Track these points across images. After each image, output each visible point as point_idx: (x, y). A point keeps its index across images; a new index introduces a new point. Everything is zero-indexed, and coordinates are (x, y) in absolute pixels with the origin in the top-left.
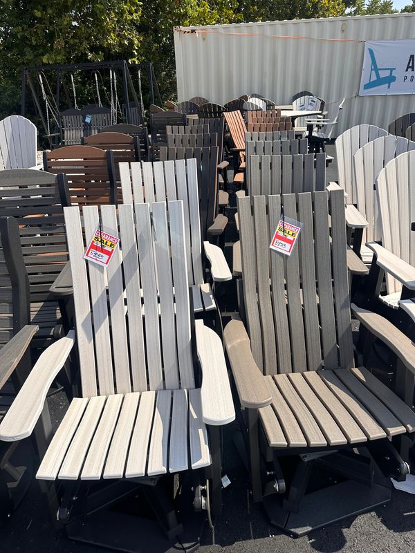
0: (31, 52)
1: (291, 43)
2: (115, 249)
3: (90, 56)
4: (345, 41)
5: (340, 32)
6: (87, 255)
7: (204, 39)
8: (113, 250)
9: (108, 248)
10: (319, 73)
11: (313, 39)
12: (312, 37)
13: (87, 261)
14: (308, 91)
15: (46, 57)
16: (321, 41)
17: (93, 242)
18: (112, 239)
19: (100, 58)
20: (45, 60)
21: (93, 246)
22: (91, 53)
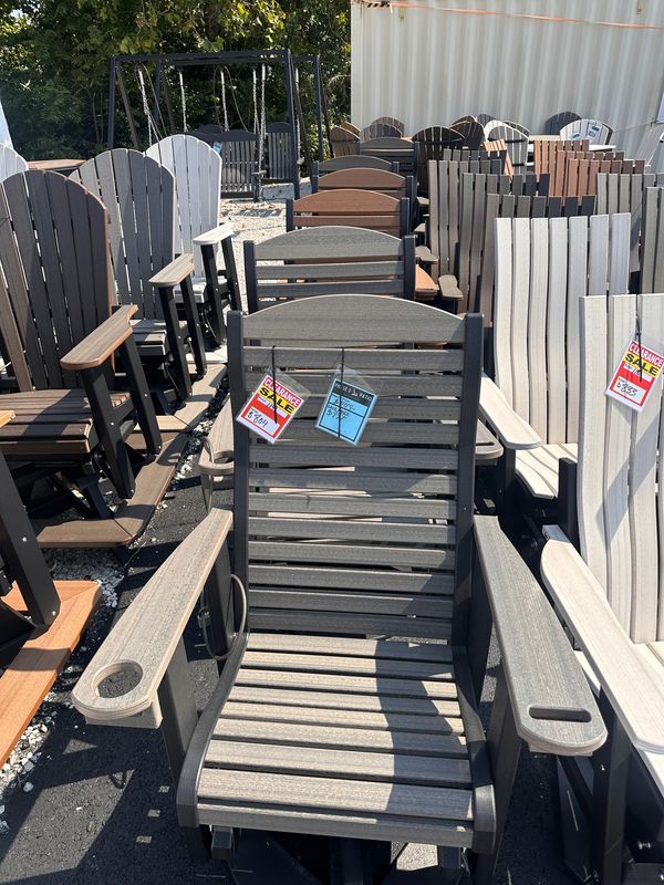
0: (99, 32)
1: (551, 28)
2: (657, 377)
3: (201, 43)
4: (641, 28)
5: (634, 11)
6: (611, 389)
7: (402, 18)
8: (653, 379)
9: (646, 376)
10: (593, 82)
11: (588, 23)
12: (586, 20)
13: (608, 397)
14: (572, 111)
15: (125, 41)
16: (601, 27)
17: (624, 362)
18: (654, 359)
19: (217, 46)
20: (123, 48)
21: (623, 372)
22: (202, 37)
